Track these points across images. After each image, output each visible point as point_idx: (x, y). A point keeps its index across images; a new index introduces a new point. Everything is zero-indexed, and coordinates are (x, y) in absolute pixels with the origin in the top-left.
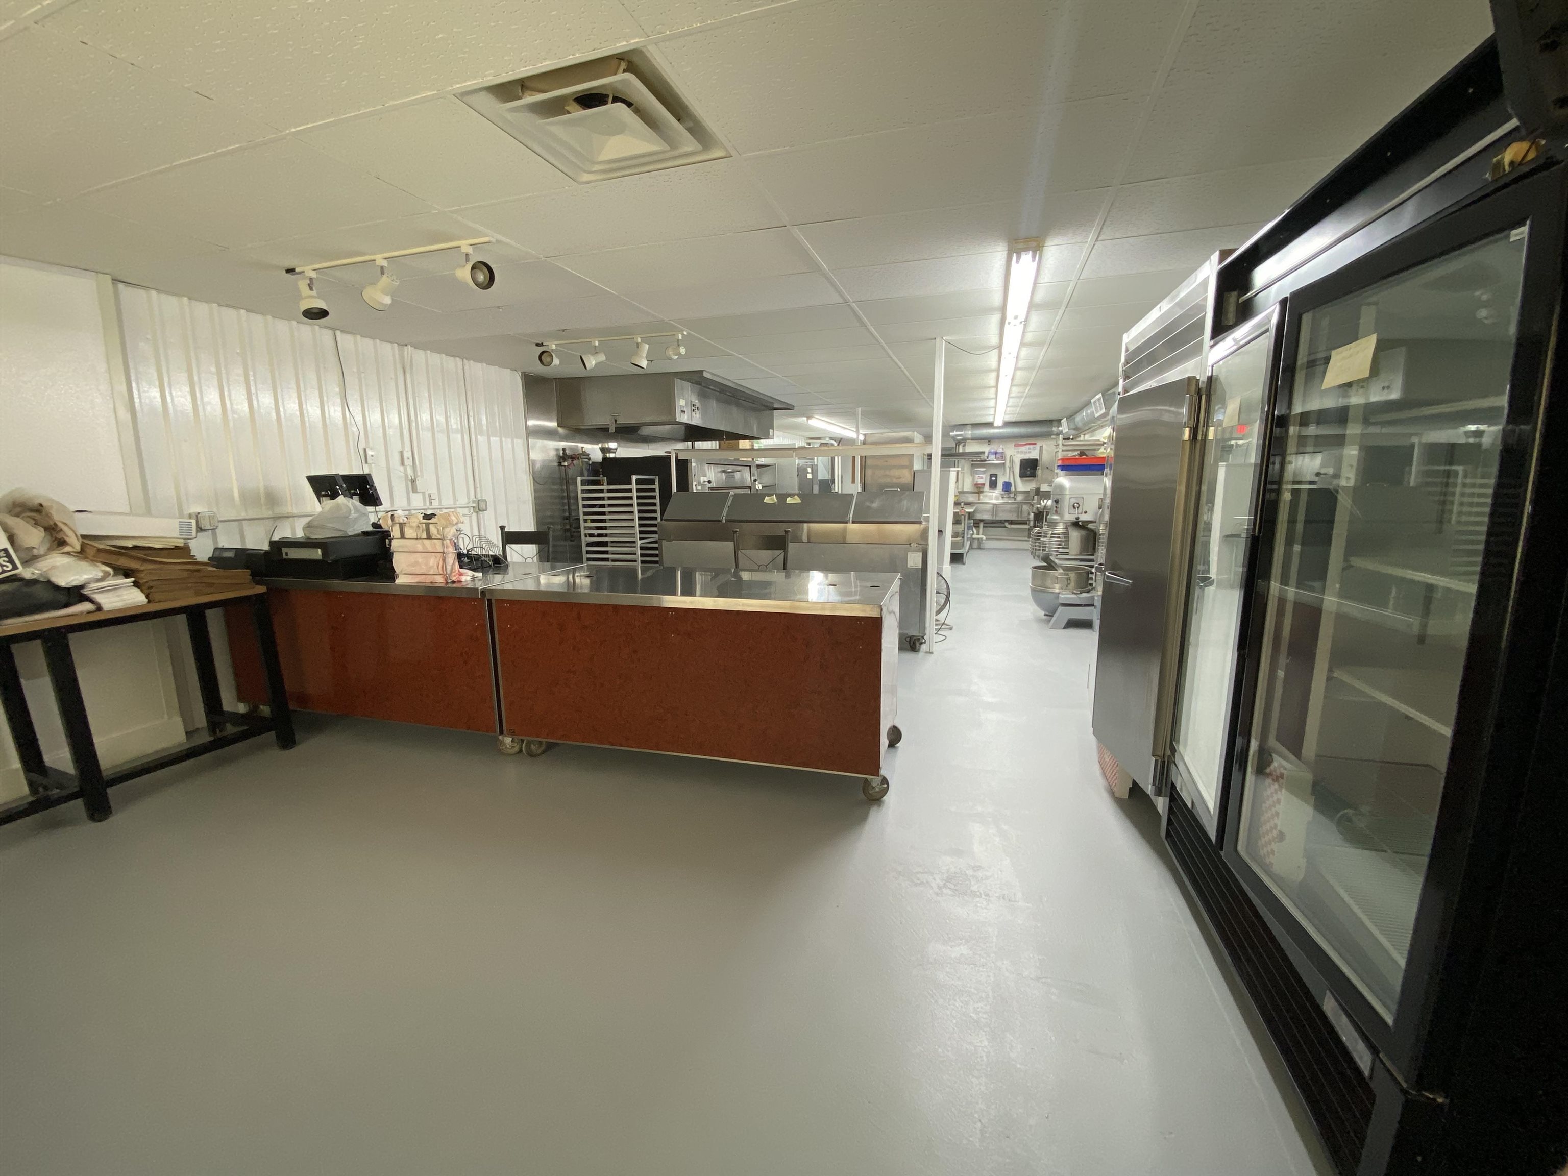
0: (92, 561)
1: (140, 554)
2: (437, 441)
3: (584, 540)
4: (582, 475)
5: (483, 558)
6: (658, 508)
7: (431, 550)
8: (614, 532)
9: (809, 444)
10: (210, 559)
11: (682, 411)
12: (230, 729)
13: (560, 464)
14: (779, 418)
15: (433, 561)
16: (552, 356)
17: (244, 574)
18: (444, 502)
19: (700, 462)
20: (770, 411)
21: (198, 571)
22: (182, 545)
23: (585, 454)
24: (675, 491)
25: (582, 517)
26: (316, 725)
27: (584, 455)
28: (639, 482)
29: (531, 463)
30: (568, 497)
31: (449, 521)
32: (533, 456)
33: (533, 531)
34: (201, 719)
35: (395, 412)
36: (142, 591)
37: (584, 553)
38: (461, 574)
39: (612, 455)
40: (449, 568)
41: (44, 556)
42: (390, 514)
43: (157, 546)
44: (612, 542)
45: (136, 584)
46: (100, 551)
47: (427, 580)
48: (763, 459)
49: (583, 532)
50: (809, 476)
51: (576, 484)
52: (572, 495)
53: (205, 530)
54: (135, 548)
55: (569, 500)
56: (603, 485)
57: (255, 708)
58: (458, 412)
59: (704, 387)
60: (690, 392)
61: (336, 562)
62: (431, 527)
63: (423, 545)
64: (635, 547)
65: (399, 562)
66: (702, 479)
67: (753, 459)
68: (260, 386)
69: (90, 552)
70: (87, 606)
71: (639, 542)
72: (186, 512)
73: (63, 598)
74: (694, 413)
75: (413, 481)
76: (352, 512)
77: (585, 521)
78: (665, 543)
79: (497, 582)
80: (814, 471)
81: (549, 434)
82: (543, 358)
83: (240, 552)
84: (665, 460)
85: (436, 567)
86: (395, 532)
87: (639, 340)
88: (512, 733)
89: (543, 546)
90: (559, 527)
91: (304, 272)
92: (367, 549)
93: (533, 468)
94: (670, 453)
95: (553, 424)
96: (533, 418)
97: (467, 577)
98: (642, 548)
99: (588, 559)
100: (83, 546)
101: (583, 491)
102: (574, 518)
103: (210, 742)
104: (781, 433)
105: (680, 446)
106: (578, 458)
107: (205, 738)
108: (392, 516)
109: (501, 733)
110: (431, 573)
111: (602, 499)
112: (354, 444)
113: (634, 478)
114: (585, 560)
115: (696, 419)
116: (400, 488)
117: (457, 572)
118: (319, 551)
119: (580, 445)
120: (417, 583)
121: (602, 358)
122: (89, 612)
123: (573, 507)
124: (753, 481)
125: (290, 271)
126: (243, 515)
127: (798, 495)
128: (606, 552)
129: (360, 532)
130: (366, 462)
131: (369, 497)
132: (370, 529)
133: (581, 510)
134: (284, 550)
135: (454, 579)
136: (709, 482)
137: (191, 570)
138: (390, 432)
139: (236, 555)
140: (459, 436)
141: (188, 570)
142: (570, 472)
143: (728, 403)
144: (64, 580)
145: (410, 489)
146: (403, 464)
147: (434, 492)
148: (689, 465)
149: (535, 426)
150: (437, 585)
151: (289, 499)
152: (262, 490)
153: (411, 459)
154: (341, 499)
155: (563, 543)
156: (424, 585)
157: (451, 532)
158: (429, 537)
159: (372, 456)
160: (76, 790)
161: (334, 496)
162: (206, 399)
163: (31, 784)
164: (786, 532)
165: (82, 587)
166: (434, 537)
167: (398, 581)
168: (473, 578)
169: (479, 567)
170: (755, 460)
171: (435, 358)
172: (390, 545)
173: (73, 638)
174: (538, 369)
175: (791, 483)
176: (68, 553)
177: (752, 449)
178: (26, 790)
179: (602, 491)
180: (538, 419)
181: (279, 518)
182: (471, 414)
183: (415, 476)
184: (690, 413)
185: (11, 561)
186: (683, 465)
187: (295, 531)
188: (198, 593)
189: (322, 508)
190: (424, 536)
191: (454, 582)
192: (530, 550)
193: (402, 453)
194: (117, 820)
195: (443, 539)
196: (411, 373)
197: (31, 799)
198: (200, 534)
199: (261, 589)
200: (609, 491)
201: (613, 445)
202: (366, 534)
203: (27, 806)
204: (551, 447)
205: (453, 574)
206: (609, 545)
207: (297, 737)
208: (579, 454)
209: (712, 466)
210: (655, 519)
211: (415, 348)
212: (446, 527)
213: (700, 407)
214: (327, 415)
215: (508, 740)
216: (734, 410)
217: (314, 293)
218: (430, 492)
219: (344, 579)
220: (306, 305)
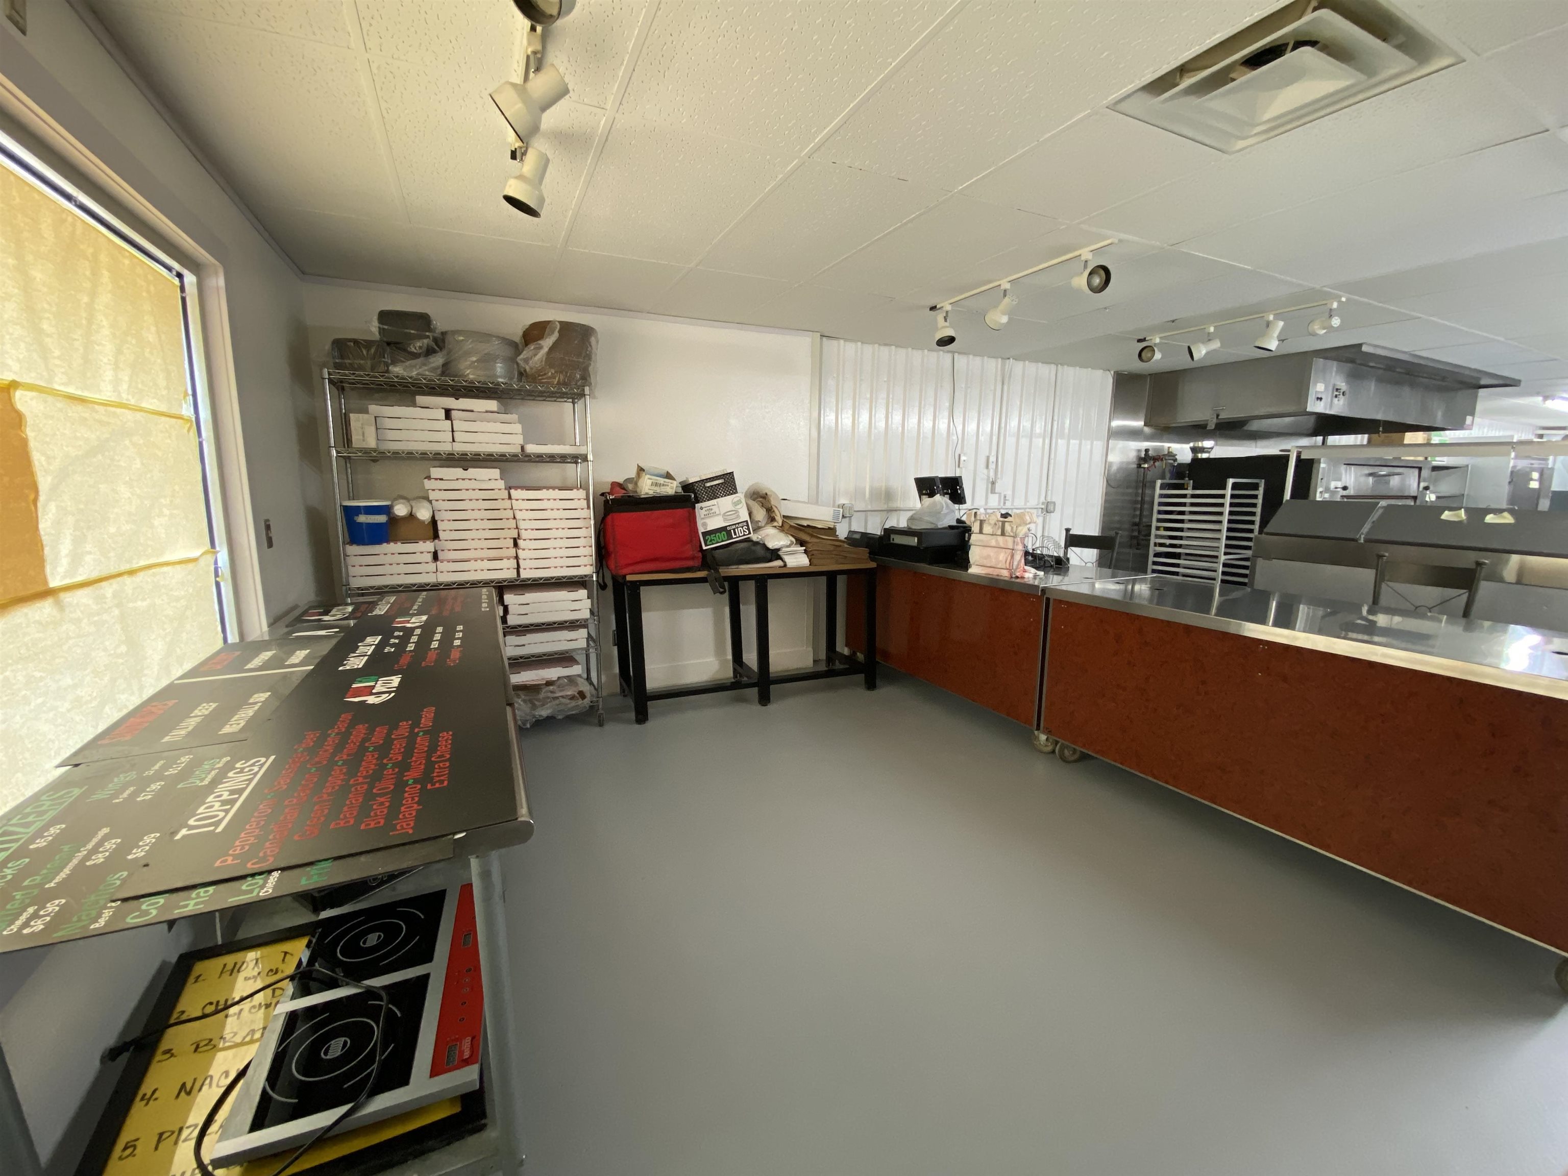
0: (787, 533)
1: (810, 531)
2: (1020, 448)
3: (1152, 549)
4: (1163, 478)
5: (1046, 558)
6: (1257, 519)
7: (1002, 545)
8: (1189, 543)
9: (1541, 436)
10: (845, 538)
11: (1318, 398)
12: (838, 666)
13: (1139, 466)
14: (1485, 400)
15: (1003, 556)
16: (1154, 351)
17: (864, 552)
18: (1016, 504)
19: (1334, 462)
20: (1474, 391)
21: (840, 546)
22: (832, 527)
23: (1171, 455)
24: (1288, 498)
25: (1154, 524)
26: (893, 678)
27: (1169, 456)
28: (1235, 486)
29: (1108, 465)
30: (1142, 502)
31: (1023, 520)
32: (1111, 458)
33: (1097, 535)
34: (823, 655)
35: (989, 422)
36: (808, 556)
37: (1150, 563)
38: (1025, 571)
39: (1205, 456)
40: (1015, 563)
41: (764, 527)
42: (975, 511)
43: (820, 526)
44: (1187, 554)
45: (806, 552)
46: (791, 526)
47: (994, 572)
48: (1445, 459)
49: (1153, 540)
50: (1534, 485)
51: (1154, 488)
52: (1147, 499)
53: (846, 517)
54: (808, 526)
55: (1142, 505)
56: (1187, 489)
57: (854, 654)
58: (1044, 417)
59: (1360, 364)
60: (1334, 374)
61: (926, 548)
62: (1007, 525)
63: (997, 541)
64: (1217, 563)
65: (975, 554)
66: (1333, 485)
67: (1426, 458)
68: (895, 406)
69: (787, 527)
70: (778, 563)
71: (1223, 558)
72: (838, 503)
73: (768, 555)
74: (1336, 400)
75: (993, 483)
76: (944, 509)
77: (1158, 528)
78: (1260, 562)
79: (1054, 581)
80: (1545, 476)
81: (1134, 434)
82: (1143, 354)
83: (864, 535)
84: (1281, 461)
85: (1004, 562)
86: (975, 528)
87: (1271, 318)
88: (1048, 732)
89: (1106, 551)
90: (1126, 533)
91: (943, 307)
92: (950, 540)
93: (1108, 471)
94: (1289, 451)
95: (1139, 423)
96: (1118, 419)
97: (1030, 574)
98: (1225, 565)
99: (1154, 571)
100: (783, 522)
101: (1161, 496)
102: (1144, 524)
103: (825, 671)
104: (1487, 421)
105: (1305, 442)
106: (1162, 460)
107: (823, 667)
108: (976, 513)
109: (1038, 728)
110: (998, 566)
111: (1184, 504)
112: (952, 450)
113: (1231, 481)
114: (1149, 570)
115: (1338, 407)
116: (982, 487)
117: (1022, 568)
118: (916, 539)
119: (1167, 445)
120: (985, 574)
121: (1216, 345)
122: (780, 567)
123: (1145, 513)
124: (1421, 489)
125: (933, 308)
126: (869, 508)
127: (1511, 512)
128: (1178, 566)
129: (947, 525)
130: (959, 466)
131: (958, 498)
132: (954, 523)
133: (1155, 516)
134: (892, 536)
135: (1018, 574)
136: (1345, 488)
137: (836, 546)
138: (981, 438)
139: (861, 537)
140: (1041, 440)
141: (834, 545)
142: (1150, 475)
143: (1398, 383)
144: (771, 545)
145: (989, 491)
146: (987, 467)
147: (1009, 493)
148: (1315, 465)
149: (1118, 427)
150: (1002, 578)
151: (900, 494)
152: (883, 489)
153: (995, 463)
154: (938, 497)
155: (1127, 550)
156: (990, 576)
157: (1022, 530)
158: (1003, 534)
159: (964, 461)
160: (756, 681)
161: (931, 495)
162: (860, 420)
163: (735, 670)
164: (1479, 564)
165: (778, 550)
166: (1007, 534)
167: (971, 571)
168: (1035, 576)
169: (1042, 566)
170: (1429, 459)
171: (1032, 368)
172: (969, 538)
173: (770, 582)
174: (1136, 366)
175: (1500, 494)
176: (775, 527)
177: (1428, 444)
178: (731, 674)
179: (1184, 496)
180: (1124, 419)
181: (891, 511)
182: (1056, 418)
183: (995, 478)
184: (1329, 400)
185: (748, 529)
186: (1306, 468)
187: (901, 521)
188: (837, 563)
189: (922, 505)
190: (999, 532)
191: (1017, 577)
192: (1091, 554)
193: (988, 458)
194: (772, 707)
195: (1014, 537)
196: (1009, 383)
197: (733, 680)
198: (843, 520)
199: (873, 565)
200: (1193, 496)
201: (1207, 444)
202: (951, 527)
203: (729, 684)
204: (1133, 447)
205: (1018, 570)
206: (1182, 557)
207: (878, 682)
208: (1164, 455)
209: (1353, 468)
210: (1251, 531)
211: (1016, 360)
212: (1020, 525)
213: (1347, 392)
214: (936, 427)
215: (1043, 737)
216: (1406, 391)
217: (947, 324)
218: (1005, 493)
219: (930, 564)
220: (939, 336)
